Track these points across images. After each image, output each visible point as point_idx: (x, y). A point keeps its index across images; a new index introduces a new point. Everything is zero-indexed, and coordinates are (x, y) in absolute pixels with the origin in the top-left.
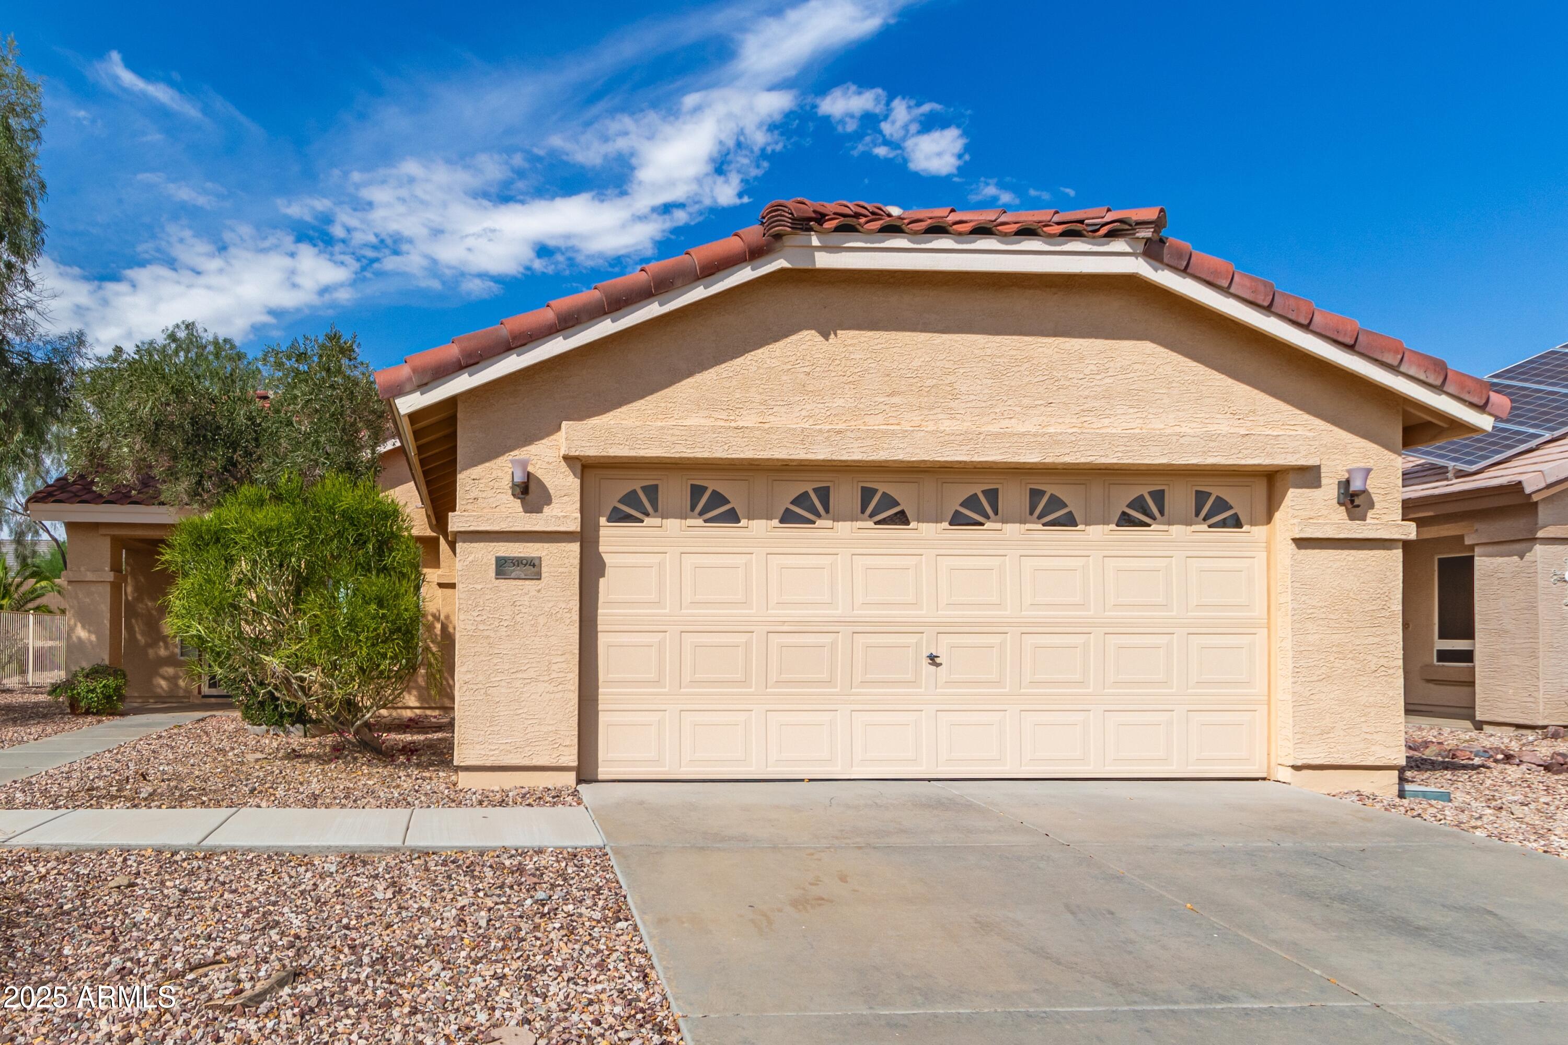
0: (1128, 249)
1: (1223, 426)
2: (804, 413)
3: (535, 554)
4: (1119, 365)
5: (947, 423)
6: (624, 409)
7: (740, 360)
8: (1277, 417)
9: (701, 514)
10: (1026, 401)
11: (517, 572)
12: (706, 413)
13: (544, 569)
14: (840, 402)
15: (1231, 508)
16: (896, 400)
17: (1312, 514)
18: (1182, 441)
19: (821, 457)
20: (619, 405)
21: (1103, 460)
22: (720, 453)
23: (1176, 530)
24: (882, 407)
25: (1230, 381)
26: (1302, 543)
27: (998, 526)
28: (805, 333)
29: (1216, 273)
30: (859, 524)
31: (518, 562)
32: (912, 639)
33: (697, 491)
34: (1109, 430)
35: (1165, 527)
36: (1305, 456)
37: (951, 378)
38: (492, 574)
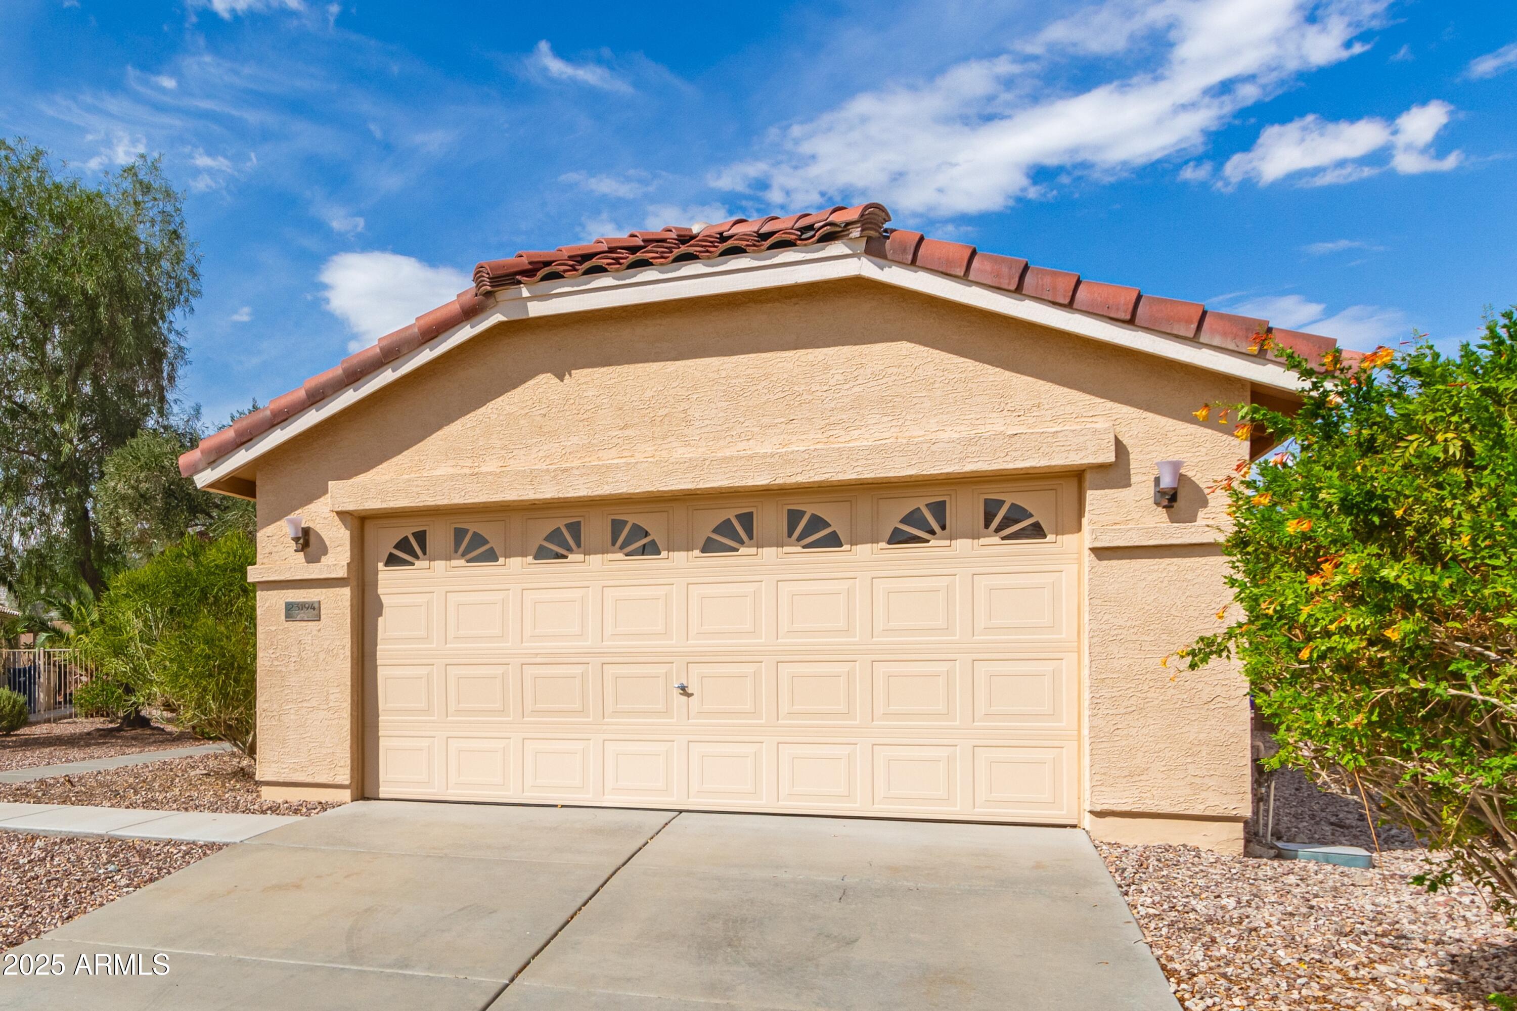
0: (848, 251)
1: (998, 425)
2: (541, 454)
3: (316, 599)
4: (869, 371)
5: (681, 450)
6: (385, 465)
7: (482, 410)
8: (1069, 409)
9: (463, 555)
10: (765, 420)
11: (302, 614)
12: (452, 463)
13: (322, 612)
14: (575, 440)
15: (1031, 516)
16: (630, 432)
17: (1118, 519)
18: (934, 448)
19: (548, 496)
20: (380, 462)
21: (841, 477)
22: (457, 499)
23: (963, 545)
24: (615, 440)
25: (1007, 373)
26: (1102, 553)
27: (753, 550)
28: (541, 377)
29: (949, 262)
30: (610, 556)
31: (302, 606)
32: (662, 670)
33: (459, 534)
34: (858, 443)
35: (947, 542)
36: (1095, 453)
37: (684, 405)
38: (283, 617)
